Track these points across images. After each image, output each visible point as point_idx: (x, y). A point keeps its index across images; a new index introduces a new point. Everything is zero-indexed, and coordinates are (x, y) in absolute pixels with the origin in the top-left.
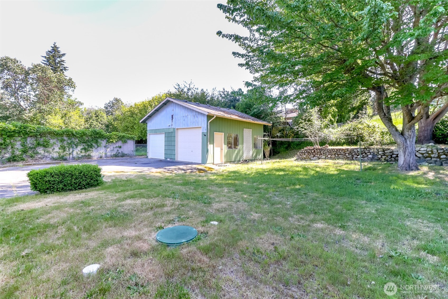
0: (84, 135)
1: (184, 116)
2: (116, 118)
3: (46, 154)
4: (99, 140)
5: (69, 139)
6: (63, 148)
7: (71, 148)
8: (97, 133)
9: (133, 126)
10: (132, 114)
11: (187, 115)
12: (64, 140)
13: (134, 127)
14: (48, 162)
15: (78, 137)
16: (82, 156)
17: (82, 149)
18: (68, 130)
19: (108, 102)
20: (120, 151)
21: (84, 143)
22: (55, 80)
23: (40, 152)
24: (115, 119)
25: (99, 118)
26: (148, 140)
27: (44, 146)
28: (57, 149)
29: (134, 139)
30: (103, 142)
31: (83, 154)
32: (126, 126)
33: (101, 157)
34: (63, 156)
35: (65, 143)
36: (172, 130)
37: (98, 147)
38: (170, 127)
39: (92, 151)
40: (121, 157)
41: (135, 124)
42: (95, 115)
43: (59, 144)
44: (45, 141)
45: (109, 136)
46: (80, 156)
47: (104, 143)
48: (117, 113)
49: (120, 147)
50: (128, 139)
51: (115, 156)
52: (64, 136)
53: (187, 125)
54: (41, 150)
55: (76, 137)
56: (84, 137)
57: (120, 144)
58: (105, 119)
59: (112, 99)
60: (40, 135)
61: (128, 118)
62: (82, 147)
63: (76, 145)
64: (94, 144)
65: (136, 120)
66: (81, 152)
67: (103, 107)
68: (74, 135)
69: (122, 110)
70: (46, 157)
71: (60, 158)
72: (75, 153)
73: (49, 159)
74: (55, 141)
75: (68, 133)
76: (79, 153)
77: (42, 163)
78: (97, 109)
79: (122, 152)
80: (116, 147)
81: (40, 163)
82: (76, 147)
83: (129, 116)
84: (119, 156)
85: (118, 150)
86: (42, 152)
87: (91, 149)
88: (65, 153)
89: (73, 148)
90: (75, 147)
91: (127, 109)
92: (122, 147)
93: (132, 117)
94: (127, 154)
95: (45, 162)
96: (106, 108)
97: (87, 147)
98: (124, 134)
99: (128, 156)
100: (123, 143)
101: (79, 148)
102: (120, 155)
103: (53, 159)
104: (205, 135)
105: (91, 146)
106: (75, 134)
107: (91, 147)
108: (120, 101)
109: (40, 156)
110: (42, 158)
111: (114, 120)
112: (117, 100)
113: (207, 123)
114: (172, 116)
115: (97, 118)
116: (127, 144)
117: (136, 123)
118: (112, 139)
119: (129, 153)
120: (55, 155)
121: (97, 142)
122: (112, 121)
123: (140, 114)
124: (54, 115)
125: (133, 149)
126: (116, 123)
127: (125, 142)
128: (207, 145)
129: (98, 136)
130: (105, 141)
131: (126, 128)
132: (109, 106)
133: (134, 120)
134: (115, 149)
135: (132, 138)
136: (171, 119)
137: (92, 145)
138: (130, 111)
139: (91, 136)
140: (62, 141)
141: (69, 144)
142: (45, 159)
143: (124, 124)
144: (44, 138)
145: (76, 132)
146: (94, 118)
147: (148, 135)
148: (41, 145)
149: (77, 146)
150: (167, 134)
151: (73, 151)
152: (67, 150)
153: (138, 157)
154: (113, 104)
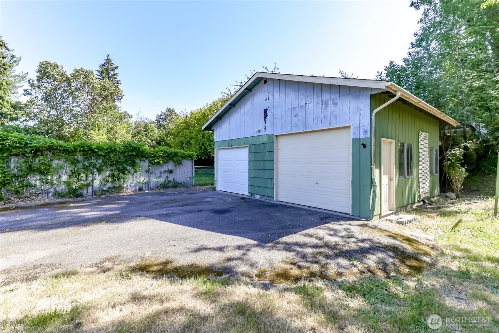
0: (112, 151)
1: (295, 108)
2: (169, 132)
3: (46, 186)
4: (137, 161)
5: (87, 158)
6: (76, 175)
7: (91, 175)
8: (134, 149)
9: (189, 142)
10: (188, 125)
11: (303, 103)
12: (78, 162)
13: (191, 142)
14: (47, 201)
15: (101, 155)
16: (109, 188)
17: (109, 176)
18: (83, 144)
19: (160, 114)
20: (171, 177)
21: (111, 165)
22: (99, 87)
23: (33, 183)
24: (168, 134)
25: (149, 133)
26: (215, 159)
27: (42, 173)
28: (65, 178)
29: (192, 159)
30: (142, 163)
31: (111, 185)
32: (181, 142)
33: (140, 189)
34: (76, 190)
35: (80, 166)
36: (265, 139)
37: (136, 171)
38: (260, 134)
39: (125, 180)
40: (173, 187)
41: (192, 138)
42: (144, 128)
43: (69, 168)
44: (43, 163)
45: (152, 154)
46: (105, 188)
47: (145, 165)
48: (171, 126)
49: (171, 172)
50: (184, 158)
51: (164, 187)
52: (78, 154)
53: (305, 125)
54: (35, 180)
55: (98, 155)
56: (112, 155)
57: (170, 166)
58: (156, 133)
59: (164, 110)
60: (31, 152)
61: (183, 131)
62: (108, 173)
63: (98, 169)
64: (129, 168)
65: (193, 132)
66: (108, 181)
67: (154, 119)
68: (95, 152)
69: (175, 122)
70: (46, 192)
71: (70, 193)
72: (96, 184)
73: (51, 194)
74: (61, 162)
75: (82, 148)
76: (104, 183)
77: (37, 203)
78: (146, 121)
79: (174, 179)
80: (165, 171)
81: (33, 203)
82: (100, 173)
83: (184, 129)
84: (169, 187)
85: (167, 177)
86: (39, 184)
87: (123, 176)
88: (79, 184)
89: (93, 174)
90: (97, 173)
91: (182, 120)
92: (174, 170)
93: (188, 129)
94: (181, 183)
95: (42, 202)
96: (158, 121)
97: (116, 173)
98: (177, 150)
99: (183, 186)
100: (176, 165)
101: (104, 174)
102: (170, 184)
103: (58, 195)
104: (364, 146)
105: (124, 171)
106: (96, 150)
107: (125, 173)
108: (174, 111)
109: (33, 191)
110: (36, 195)
111: (166, 135)
112: (170, 111)
113: (371, 115)
114: (266, 111)
115: (147, 132)
116: (181, 166)
117: (193, 136)
118: (157, 158)
119: (185, 182)
120: (62, 188)
121: (133, 165)
122: (164, 136)
123: (198, 125)
124: (97, 129)
125: (190, 175)
126: (168, 139)
127: (179, 163)
128: (371, 169)
129: (134, 153)
130: (147, 161)
131: (180, 144)
132: (161, 119)
133: (190, 133)
134: (162, 175)
135: (189, 157)
136: (263, 117)
137: (125, 168)
138: (185, 122)
139: (123, 153)
140: (74, 162)
141: (86, 168)
142: (43, 195)
143: (177, 140)
144: (41, 158)
145: (98, 148)
146: (143, 132)
147: (216, 150)
148: (35, 171)
149: (100, 171)
150: (253, 147)
151: (93, 180)
152: (84, 178)
153: (198, 187)
154: (165, 116)
